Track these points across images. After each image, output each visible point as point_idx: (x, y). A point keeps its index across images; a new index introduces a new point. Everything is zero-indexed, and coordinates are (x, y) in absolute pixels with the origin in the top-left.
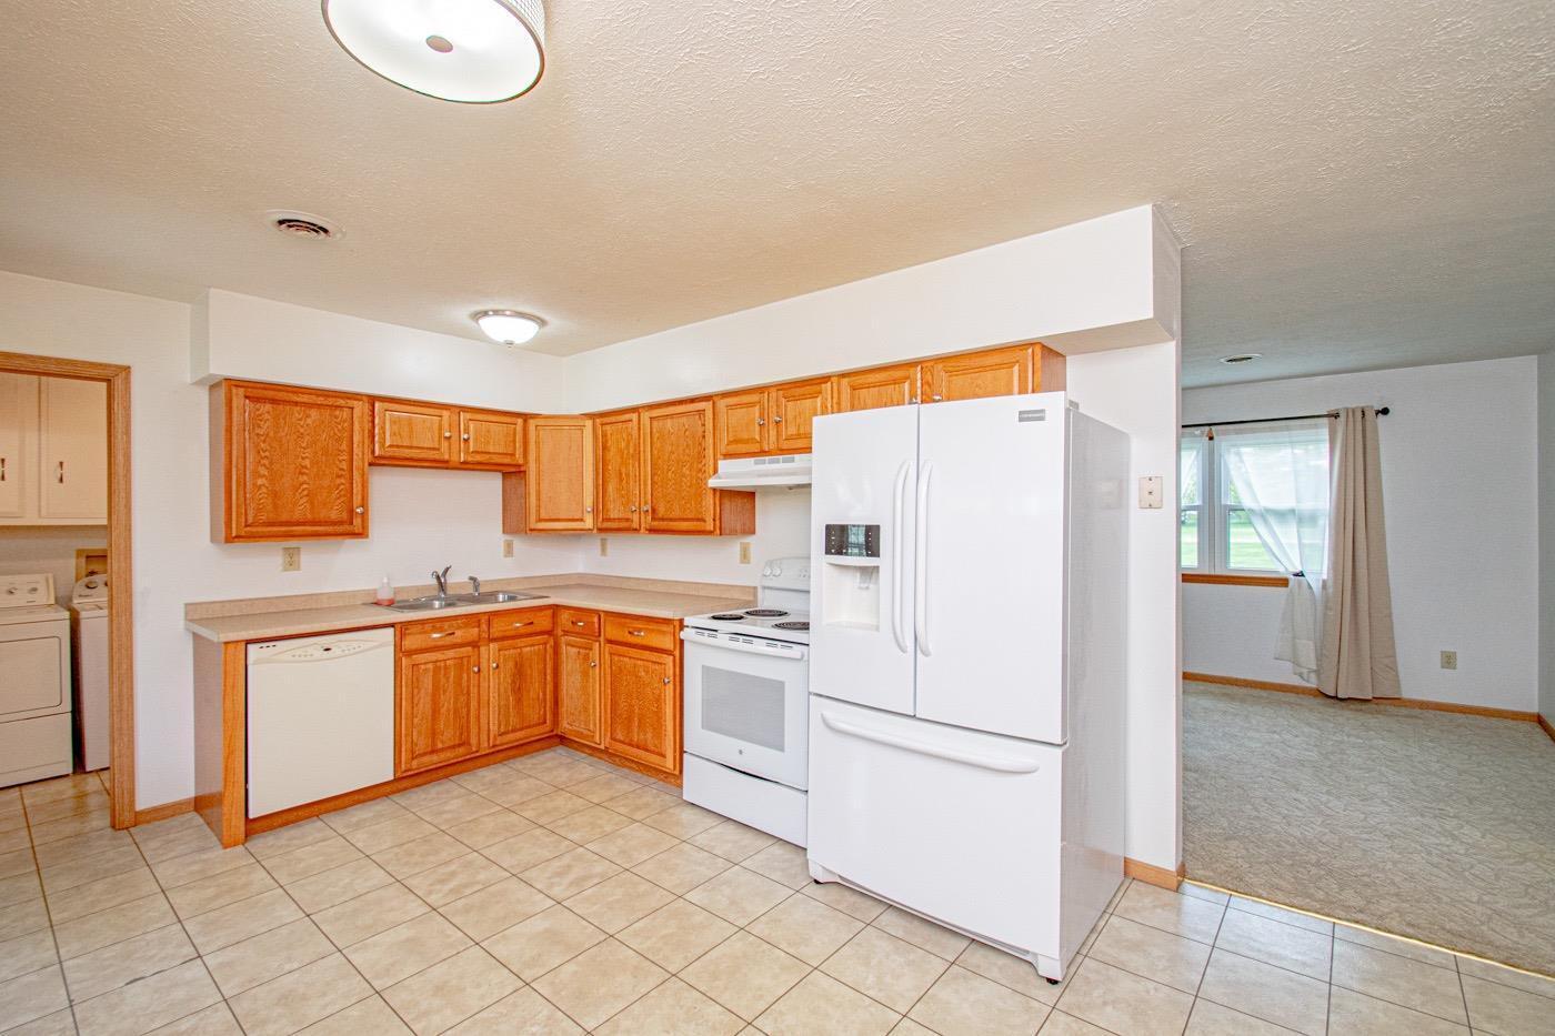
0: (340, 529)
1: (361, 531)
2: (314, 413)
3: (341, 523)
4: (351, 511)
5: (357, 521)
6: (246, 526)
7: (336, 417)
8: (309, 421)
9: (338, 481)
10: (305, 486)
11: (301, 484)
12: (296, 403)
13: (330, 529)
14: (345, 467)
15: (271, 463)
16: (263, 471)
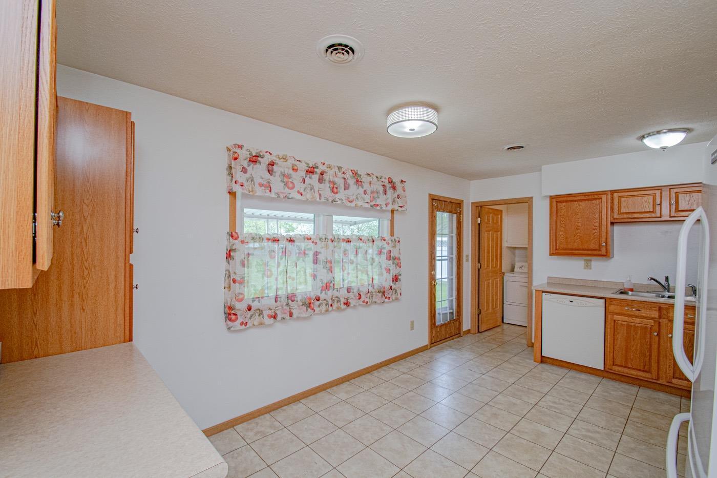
0: (595, 252)
1: (605, 254)
2: (583, 204)
3: (595, 250)
4: (600, 245)
5: (603, 250)
6: (556, 250)
7: (593, 204)
8: (581, 207)
9: (594, 231)
10: (579, 234)
11: (577, 233)
12: (576, 201)
13: (590, 252)
14: (597, 225)
15: (565, 226)
16: (562, 229)
